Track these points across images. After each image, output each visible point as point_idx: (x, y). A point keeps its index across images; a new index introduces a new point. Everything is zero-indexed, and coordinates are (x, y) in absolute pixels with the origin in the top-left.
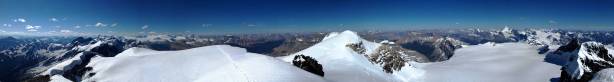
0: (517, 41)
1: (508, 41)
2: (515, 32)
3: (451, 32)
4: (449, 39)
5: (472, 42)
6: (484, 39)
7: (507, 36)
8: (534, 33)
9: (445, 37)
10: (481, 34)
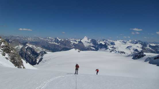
0: (97, 49)
1: (88, 49)
2: (94, 42)
3: (29, 39)
4: (31, 46)
5: (54, 49)
6: (65, 47)
7: (86, 45)
8: (113, 44)
9: (24, 44)
10: (61, 42)
